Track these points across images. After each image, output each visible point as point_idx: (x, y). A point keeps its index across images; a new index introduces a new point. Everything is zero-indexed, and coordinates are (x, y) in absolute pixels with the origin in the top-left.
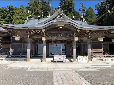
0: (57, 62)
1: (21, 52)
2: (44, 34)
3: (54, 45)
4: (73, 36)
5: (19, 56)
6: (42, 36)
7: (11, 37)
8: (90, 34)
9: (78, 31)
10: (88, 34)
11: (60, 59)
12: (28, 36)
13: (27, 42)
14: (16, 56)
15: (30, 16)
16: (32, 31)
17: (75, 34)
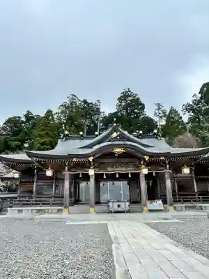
0: (115, 212)
1: (51, 197)
3: (109, 184)
4: (140, 166)
5: (49, 204)
6: (90, 168)
7: (36, 171)
8: (167, 162)
9: (147, 158)
10: (165, 163)
11: (119, 206)
12: (66, 168)
13: (64, 179)
14: (43, 204)
15: (67, 132)
16: (74, 160)
17: (142, 163)
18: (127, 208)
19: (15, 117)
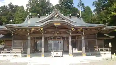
0: (55, 57)
2: (43, 31)
4: (69, 33)
7: (13, 35)
8: (83, 31)
9: (73, 29)
10: (82, 31)
11: (57, 54)
12: (29, 34)
15: (30, 14)
16: (32, 29)
17: (70, 31)
18: (61, 55)
19: (4, 6)
